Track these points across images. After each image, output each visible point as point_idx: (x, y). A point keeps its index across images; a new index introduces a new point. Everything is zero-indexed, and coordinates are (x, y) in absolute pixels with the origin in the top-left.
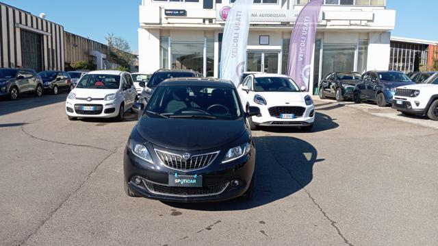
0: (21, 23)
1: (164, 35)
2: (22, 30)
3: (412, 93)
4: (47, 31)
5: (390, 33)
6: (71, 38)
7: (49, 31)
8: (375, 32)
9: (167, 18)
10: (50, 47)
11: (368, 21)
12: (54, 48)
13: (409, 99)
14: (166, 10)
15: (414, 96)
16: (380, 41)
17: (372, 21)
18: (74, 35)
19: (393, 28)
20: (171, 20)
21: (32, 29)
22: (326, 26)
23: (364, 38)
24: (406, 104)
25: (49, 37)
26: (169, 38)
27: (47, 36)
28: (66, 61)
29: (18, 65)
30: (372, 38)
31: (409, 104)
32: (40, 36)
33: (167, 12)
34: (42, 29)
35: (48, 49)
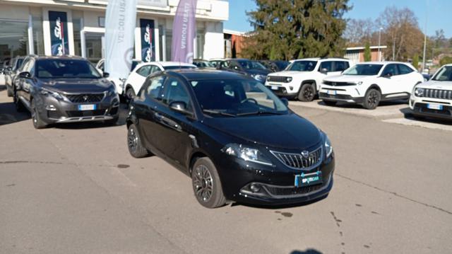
3: (285, 80)
5: (222, 23)
8: (211, 22)
11: (207, 11)
13: (283, 85)
15: (287, 82)
16: (215, 31)
17: (210, 11)
19: (227, 19)
22: (169, 12)
23: (201, 26)
24: (281, 89)
30: (209, 27)
31: (284, 89)
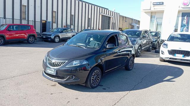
0: (102, 13)
1: (153, 15)
2: (102, 15)
4: (112, 16)
6: (124, 18)
7: (113, 16)
9: (154, 7)
10: (113, 22)
12: (115, 22)
14: (153, 3)
18: (126, 17)
20: (155, 7)
21: (106, 15)
25: (113, 18)
26: (156, 16)
27: (112, 18)
28: (120, 27)
29: (99, 28)
32: (110, 18)
33: (154, 4)
34: (111, 15)
35: (112, 23)
